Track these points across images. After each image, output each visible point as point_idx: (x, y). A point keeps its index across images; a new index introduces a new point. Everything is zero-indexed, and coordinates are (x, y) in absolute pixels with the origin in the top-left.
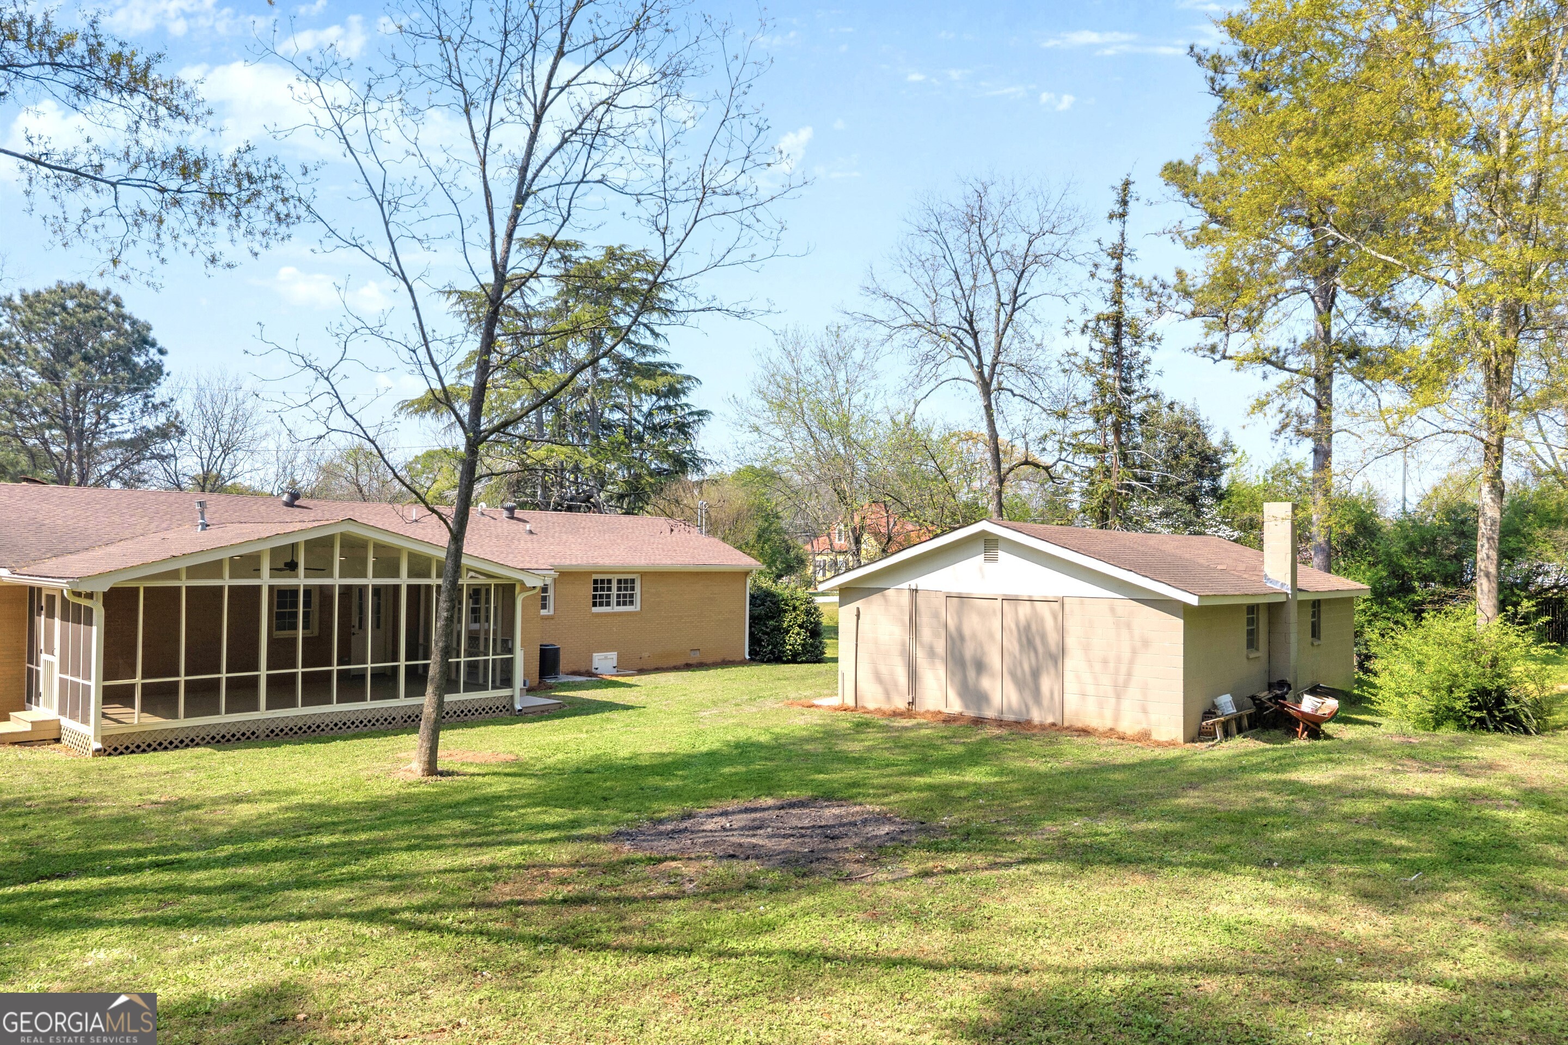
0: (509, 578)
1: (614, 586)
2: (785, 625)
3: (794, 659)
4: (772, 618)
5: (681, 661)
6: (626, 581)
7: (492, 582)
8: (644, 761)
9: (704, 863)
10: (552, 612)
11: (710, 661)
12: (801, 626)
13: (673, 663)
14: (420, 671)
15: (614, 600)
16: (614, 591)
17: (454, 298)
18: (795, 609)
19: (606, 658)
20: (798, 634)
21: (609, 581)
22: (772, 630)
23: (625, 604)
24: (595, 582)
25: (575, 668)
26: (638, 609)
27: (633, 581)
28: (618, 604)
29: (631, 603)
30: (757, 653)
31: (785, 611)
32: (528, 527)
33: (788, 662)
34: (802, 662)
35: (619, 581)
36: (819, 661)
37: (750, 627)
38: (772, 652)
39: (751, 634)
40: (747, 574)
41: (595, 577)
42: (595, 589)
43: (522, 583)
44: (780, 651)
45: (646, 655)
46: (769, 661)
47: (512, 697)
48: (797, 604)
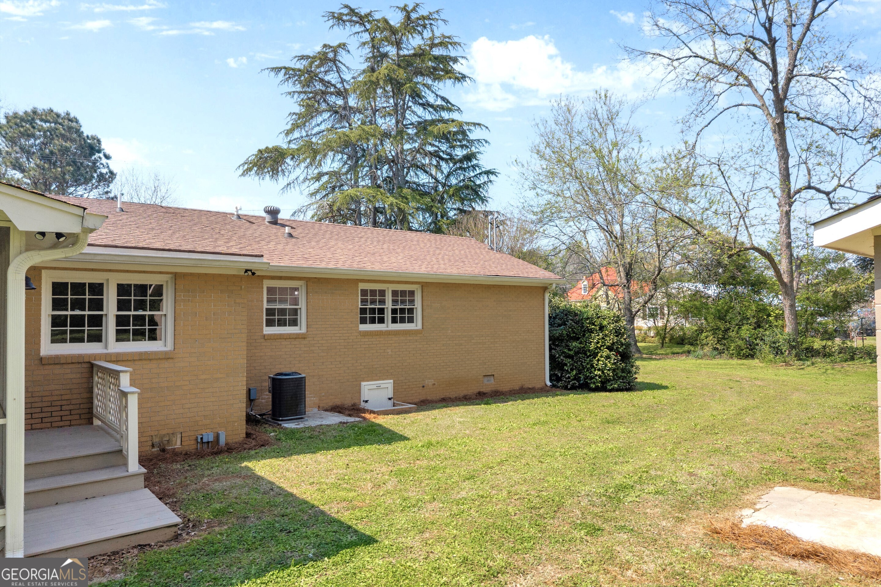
1: (389, 298)
2: (592, 346)
3: (603, 388)
4: (576, 339)
5: (473, 389)
6: (403, 293)
10: (304, 330)
11: (505, 388)
12: (610, 348)
13: (462, 392)
15: (388, 316)
16: (389, 305)
18: (602, 328)
19: (379, 387)
20: (608, 357)
21: (382, 293)
22: (577, 353)
23: (402, 321)
24: (364, 292)
25: (338, 402)
26: (420, 327)
27: (412, 293)
28: (394, 321)
29: (411, 320)
30: (559, 379)
31: (591, 331)
32: (289, 231)
33: (597, 390)
34: (611, 391)
35: (394, 293)
36: (630, 389)
37: (551, 349)
38: (576, 378)
39: (552, 357)
40: (545, 289)
41: (362, 286)
42: (364, 301)
44: (586, 377)
45: (429, 382)
46: (574, 388)
48: (605, 323)
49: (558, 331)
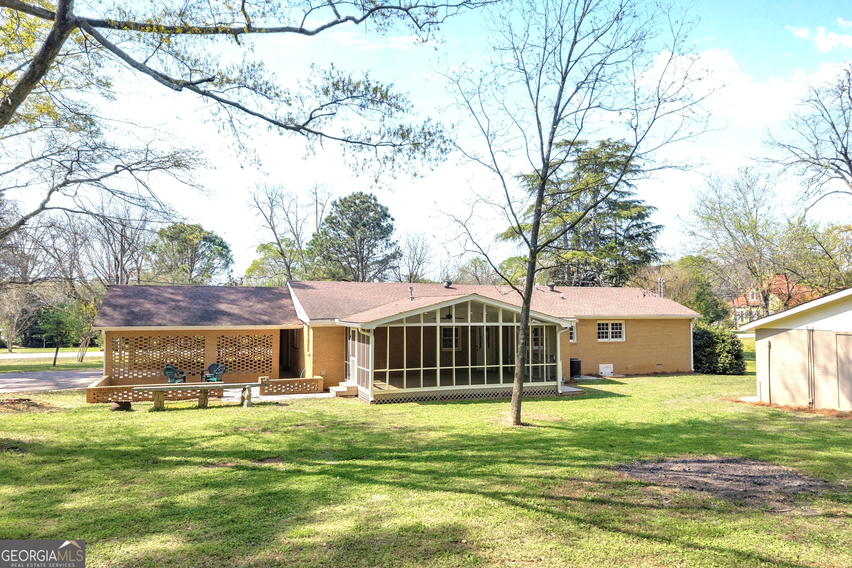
0: (552, 323)
1: (610, 327)
2: (717, 351)
3: (724, 372)
4: (709, 347)
5: (652, 371)
6: (617, 324)
7: (544, 325)
8: (633, 427)
9: (674, 490)
10: (575, 341)
11: (669, 371)
12: (728, 352)
13: (646, 372)
14: (510, 370)
15: (610, 335)
16: (610, 330)
17: (521, 179)
18: (724, 341)
19: (607, 367)
20: (727, 357)
21: (607, 324)
22: (709, 354)
23: (616, 337)
24: (599, 325)
25: (590, 372)
26: (624, 340)
27: (621, 324)
28: (613, 337)
29: (620, 337)
30: (699, 368)
31: (717, 343)
32: (561, 295)
33: (720, 374)
34: (729, 374)
35: (613, 324)
36: (742, 374)
37: (694, 352)
38: (709, 367)
39: (695, 356)
40: (690, 320)
41: (599, 322)
42: (599, 329)
43: (560, 325)
44: (714, 367)
45: (629, 366)
46: (707, 373)
47: (557, 386)
48: (725, 338)
49: (698, 343)
